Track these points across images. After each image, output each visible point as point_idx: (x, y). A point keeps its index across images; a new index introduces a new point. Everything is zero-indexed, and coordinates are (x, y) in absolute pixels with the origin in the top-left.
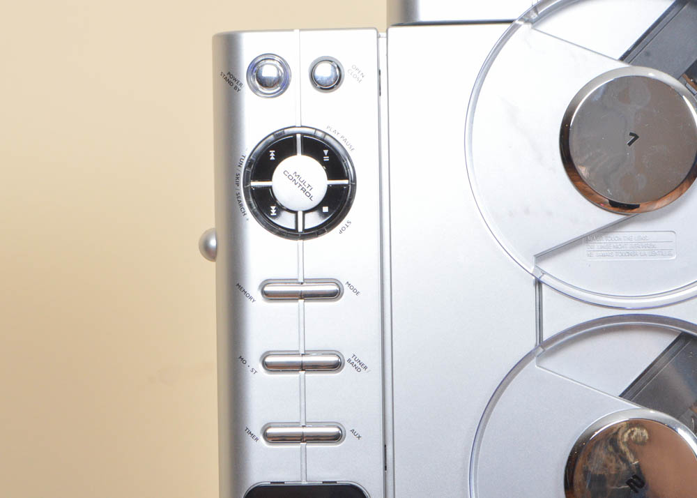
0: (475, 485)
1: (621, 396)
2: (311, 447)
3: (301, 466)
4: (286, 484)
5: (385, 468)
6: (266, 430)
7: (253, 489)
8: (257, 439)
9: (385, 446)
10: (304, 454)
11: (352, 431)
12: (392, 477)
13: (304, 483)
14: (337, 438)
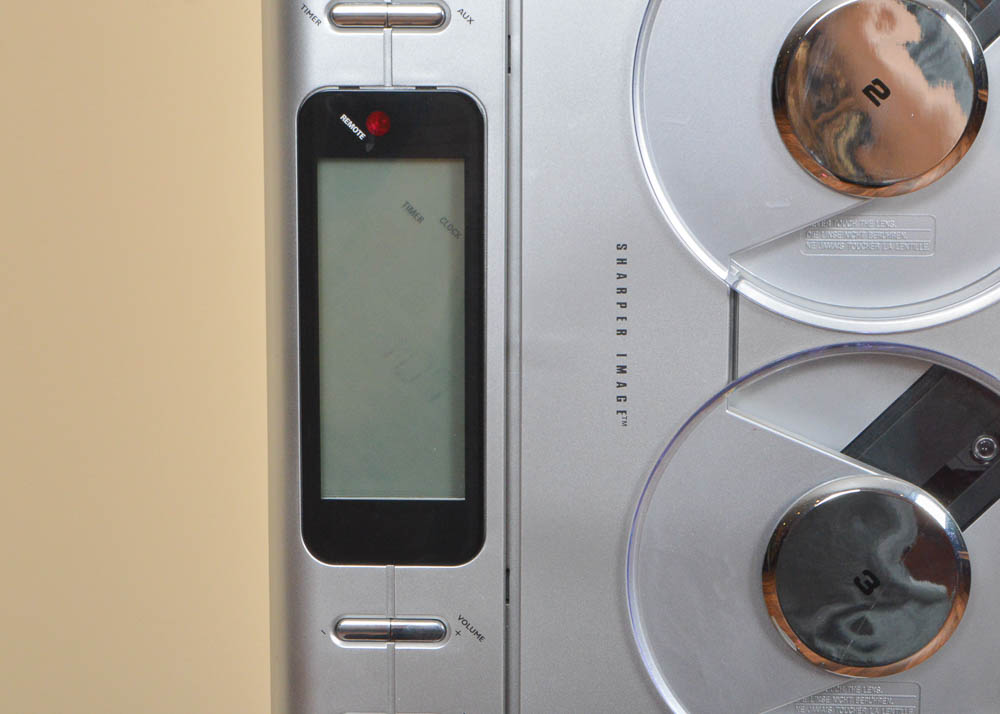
0: (641, 95)
2: (401, 36)
3: (384, 62)
4: (362, 89)
5: (509, 70)
6: (332, 9)
7: (313, 96)
8: (319, 22)
9: (509, 37)
10: (389, 47)
11: (461, 11)
12: (518, 85)
13: (389, 88)
14: (437, 22)
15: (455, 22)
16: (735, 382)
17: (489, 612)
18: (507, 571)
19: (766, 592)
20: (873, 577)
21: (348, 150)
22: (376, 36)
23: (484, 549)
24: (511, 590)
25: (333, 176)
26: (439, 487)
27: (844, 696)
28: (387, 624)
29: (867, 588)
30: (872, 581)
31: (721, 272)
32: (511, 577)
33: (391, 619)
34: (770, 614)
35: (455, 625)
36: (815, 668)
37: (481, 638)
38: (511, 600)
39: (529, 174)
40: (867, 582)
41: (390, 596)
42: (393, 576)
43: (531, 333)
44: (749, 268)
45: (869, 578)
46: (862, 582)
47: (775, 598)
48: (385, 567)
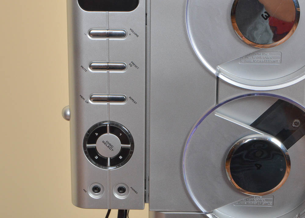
18: (146, 14)
19: (233, 22)
20: (268, 14)
23: (138, 6)
24: (147, 20)
28: (107, 31)
29: (265, 17)
30: (267, 15)
32: (147, 16)
33: (108, 30)
34: (234, 29)
35: (129, 32)
36: (248, 46)
37: (137, 36)
38: (147, 24)
40: (266, 16)
41: (107, 22)
42: (108, 16)
45: (266, 14)
46: (264, 16)
47: (236, 24)
48: (105, 12)
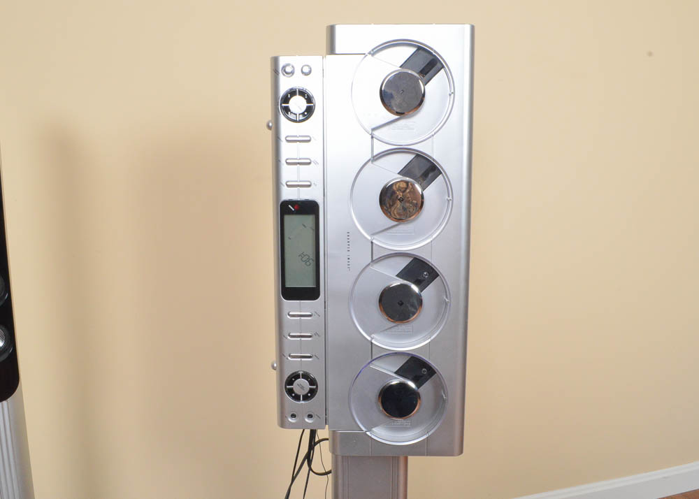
1: (399, 173)
3: (298, 194)
4: (293, 200)
5: (324, 196)
6: (287, 183)
7: (283, 201)
8: (284, 186)
10: (299, 191)
11: (314, 184)
12: (326, 199)
13: (299, 200)
14: (309, 186)
15: (313, 186)
16: (372, 261)
17: (321, 311)
21: (291, 212)
22: (296, 188)
25: (287, 218)
26: (310, 284)
27: (396, 328)
31: (369, 238)
39: (329, 217)
43: (329, 251)
44: (375, 237)
